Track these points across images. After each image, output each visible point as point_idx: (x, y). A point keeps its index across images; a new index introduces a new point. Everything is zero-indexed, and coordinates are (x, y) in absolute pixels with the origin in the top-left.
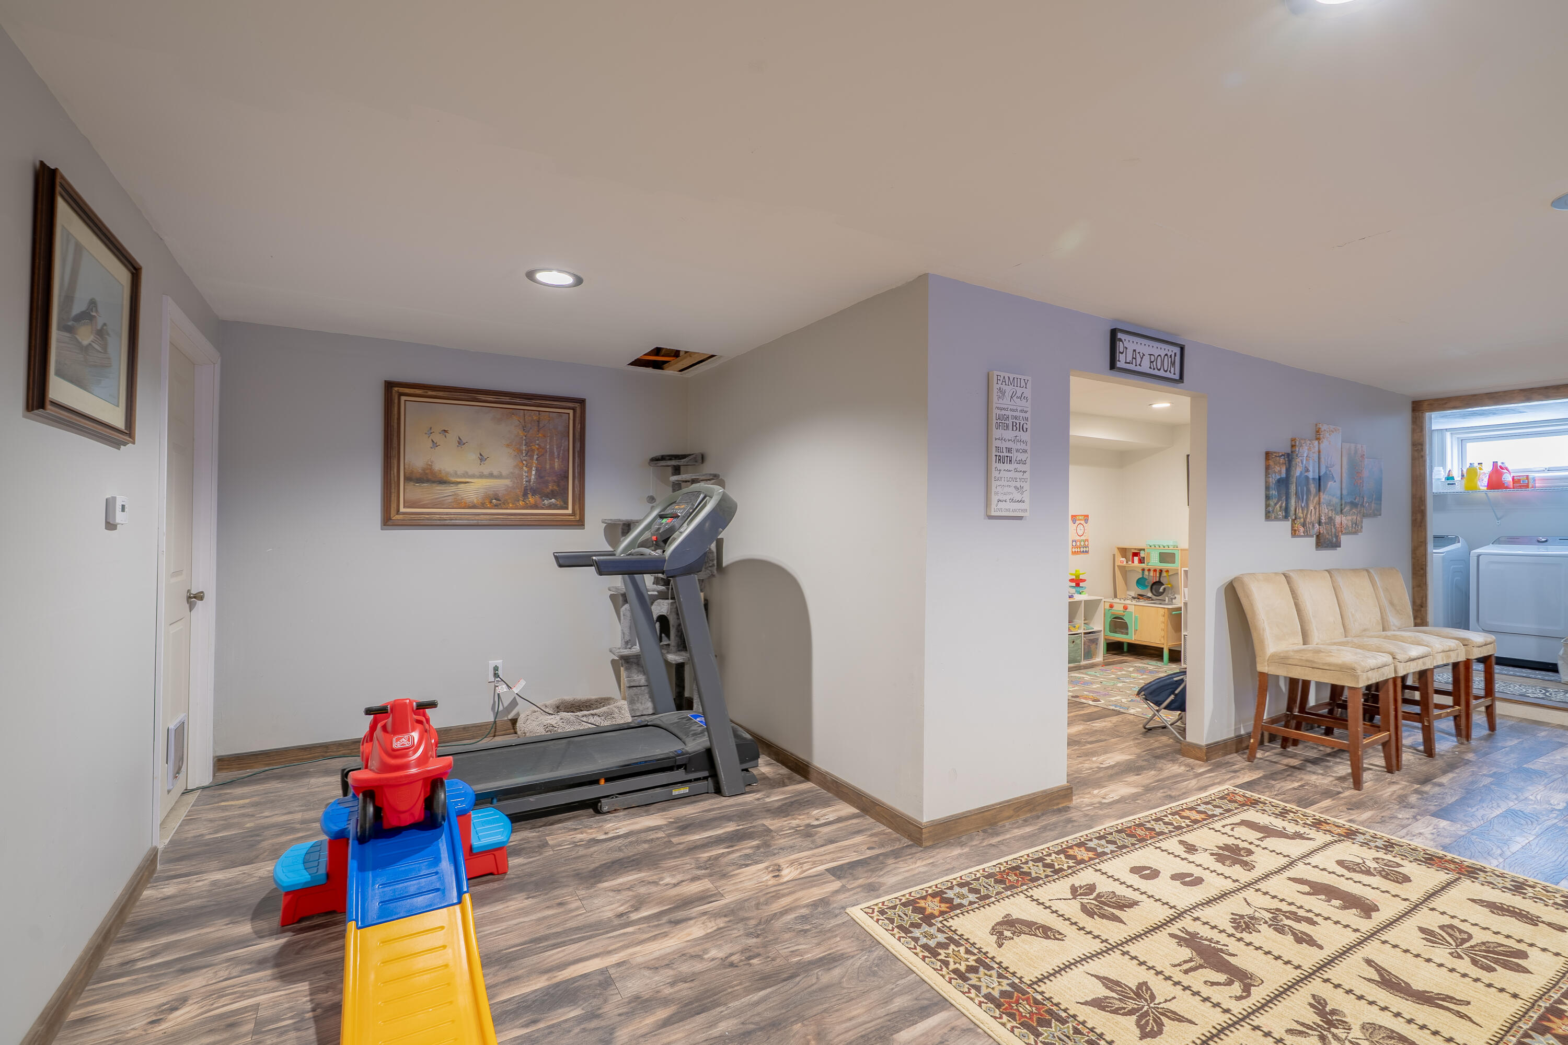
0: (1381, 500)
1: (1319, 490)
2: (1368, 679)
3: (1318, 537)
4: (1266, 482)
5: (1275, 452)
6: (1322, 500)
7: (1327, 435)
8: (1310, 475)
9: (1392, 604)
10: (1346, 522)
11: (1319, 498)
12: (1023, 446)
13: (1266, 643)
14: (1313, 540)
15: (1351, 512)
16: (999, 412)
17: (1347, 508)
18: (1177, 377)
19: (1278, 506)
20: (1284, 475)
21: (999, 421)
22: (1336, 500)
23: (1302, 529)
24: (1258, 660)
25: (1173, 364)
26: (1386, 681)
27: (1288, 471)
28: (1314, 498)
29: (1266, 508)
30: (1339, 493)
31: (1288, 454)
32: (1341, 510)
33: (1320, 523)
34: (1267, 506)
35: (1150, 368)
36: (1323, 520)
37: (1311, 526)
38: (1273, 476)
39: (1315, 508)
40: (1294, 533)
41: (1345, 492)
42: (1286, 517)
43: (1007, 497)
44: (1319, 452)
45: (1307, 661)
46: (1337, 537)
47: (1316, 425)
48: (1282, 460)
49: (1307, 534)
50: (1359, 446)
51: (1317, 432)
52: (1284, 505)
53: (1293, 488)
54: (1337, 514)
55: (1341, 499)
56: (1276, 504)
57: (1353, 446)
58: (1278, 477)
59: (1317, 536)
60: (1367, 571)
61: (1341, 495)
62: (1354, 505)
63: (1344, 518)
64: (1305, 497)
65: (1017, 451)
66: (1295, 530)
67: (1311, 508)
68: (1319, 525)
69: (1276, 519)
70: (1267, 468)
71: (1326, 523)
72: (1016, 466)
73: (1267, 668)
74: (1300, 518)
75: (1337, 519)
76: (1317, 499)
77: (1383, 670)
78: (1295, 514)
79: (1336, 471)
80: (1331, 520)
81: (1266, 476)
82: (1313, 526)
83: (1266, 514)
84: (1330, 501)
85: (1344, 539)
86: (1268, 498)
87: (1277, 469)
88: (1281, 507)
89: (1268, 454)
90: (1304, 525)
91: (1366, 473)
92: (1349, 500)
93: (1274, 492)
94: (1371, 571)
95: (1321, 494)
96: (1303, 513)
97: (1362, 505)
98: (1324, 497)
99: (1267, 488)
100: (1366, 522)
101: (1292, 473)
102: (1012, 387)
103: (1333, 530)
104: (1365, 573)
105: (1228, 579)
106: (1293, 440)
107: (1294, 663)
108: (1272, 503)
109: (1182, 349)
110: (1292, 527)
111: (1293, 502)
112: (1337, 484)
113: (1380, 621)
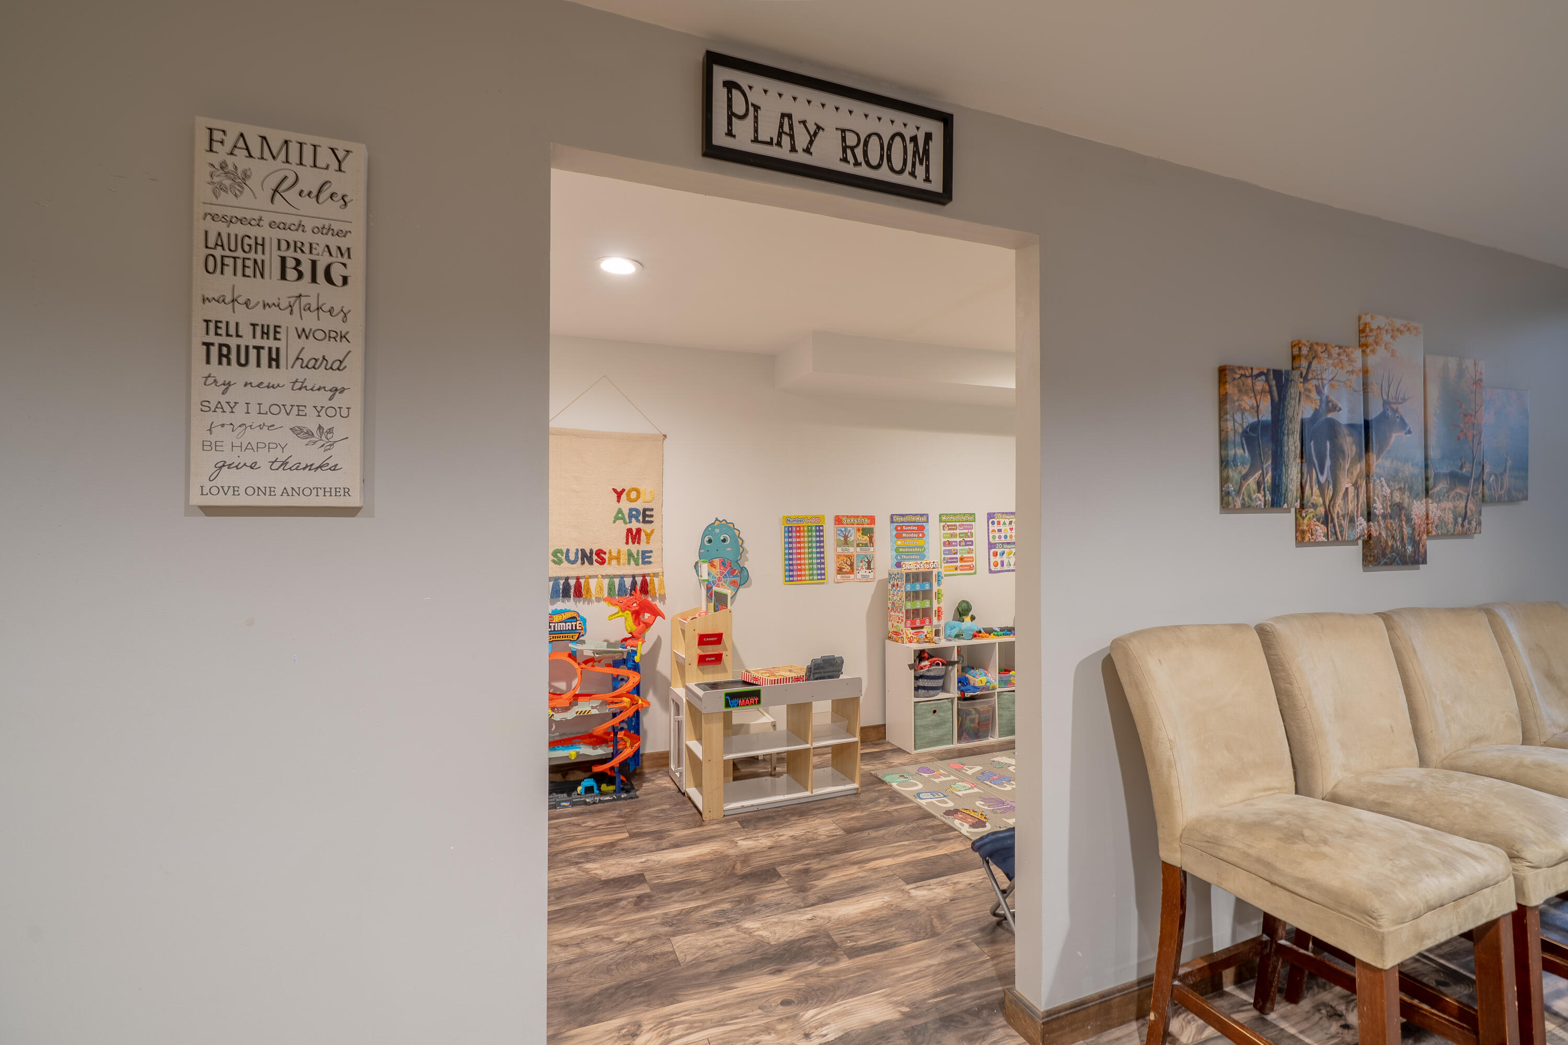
0: (1526, 470)
1: (1367, 448)
2: (1421, 937)
3: (1368, 541)
4: (1221, 431)
5: (1240, 368)
6: (1374, 469)
7: (1387, 338)
8: (1343, 418)
9: (1550, 676)
10: (1439, 513)
11: (1368, 465)
12: (335, 324)
13: (1176, 797)
14: (1357, 551)
15: (1452, 494)
16: (214, 228)
17: (1442, 486)
18: (936, 186)
19: (1252, 482)
20: (1266, 414)
21: (218, 252)
22: (1412, 470)
23: (1320, 529)
24: (1161, 834)
25: (924, 156)
26: (1492, 925)
27: (1278, 408)
28: (1353, 463)
29: (1222, 486)
30: (1419, 456)
31: (1277, 374)
32: (1427, 491)
33: (1369, 516)
34: (1224, 480)
35: (845, 160)
36: (1378, 508)
37: (1345, 523)
38: (1238, 417)
39: (1356, 485)
40: (1302, 537)
41: (1434, 454)
42: (1276, 501)
43: (263, 458)
44: (1365, 372)
45: (1259, 860)
46: (1416, 544)
47: (1360, 318)
48: (1260, 384)
49: (1335, 538)
50: (1469, 363)
51: (1362, 331)
52: (1268, 478)
53: (1292, 444)
54: (1417, 496)
55: (1426, 466)
56: (1245, 478)
57: (1452, 363)
58: (1250, 419)
59: (1366, 543)
60: (1487, 610)
61: (1426, 459)
62: (1457, 479)
63: (1433, 507)
64: (1328, 463)
65: (302, 334)
66: (1303, 532)
67: (1346, 483)
68: (1369, 519)
69: (1247, 508)
70: (1223, 400)
71: (1384, 517)
72: (299, 373)
73: (1178, 855)
74: (1315, 506)
75: (1418, 508)
76: (1360, 467)
77: (1475, 899)
78: (1302, 498)
79: (1411, 413)
80: (1398, 510)
81: (1220, 418)
82: (1352, 521)
83: (1222, 499)
84: (1397, 472)
85: (1433, 547)
86: (1224, 463)
87: (1248, 402)
88: (1259, 484)
89: (1223, 372)
90: (1326, 520)
91: (1487, 418)
92: (1445, 470)
93: (1240, 452)
94: (1502, 613)
95: (1373, 456)
96: (1322, 494)
97: (1480, 480)
98: (1380, 463)
99: (1223, 443)
100: (1490, 515)
101: (1290, 413)
102: (271, 164)
103: (1407, 531)
104: (1484, 619)
105: (1104, 644)
106: (1296, 345)
107: (1231, 859)
108: (1234, 474)
109: (946, 120)
110: (1297, 525)
111: (1293, 473)
112: (1416, 438)
113: (1517, 720)
